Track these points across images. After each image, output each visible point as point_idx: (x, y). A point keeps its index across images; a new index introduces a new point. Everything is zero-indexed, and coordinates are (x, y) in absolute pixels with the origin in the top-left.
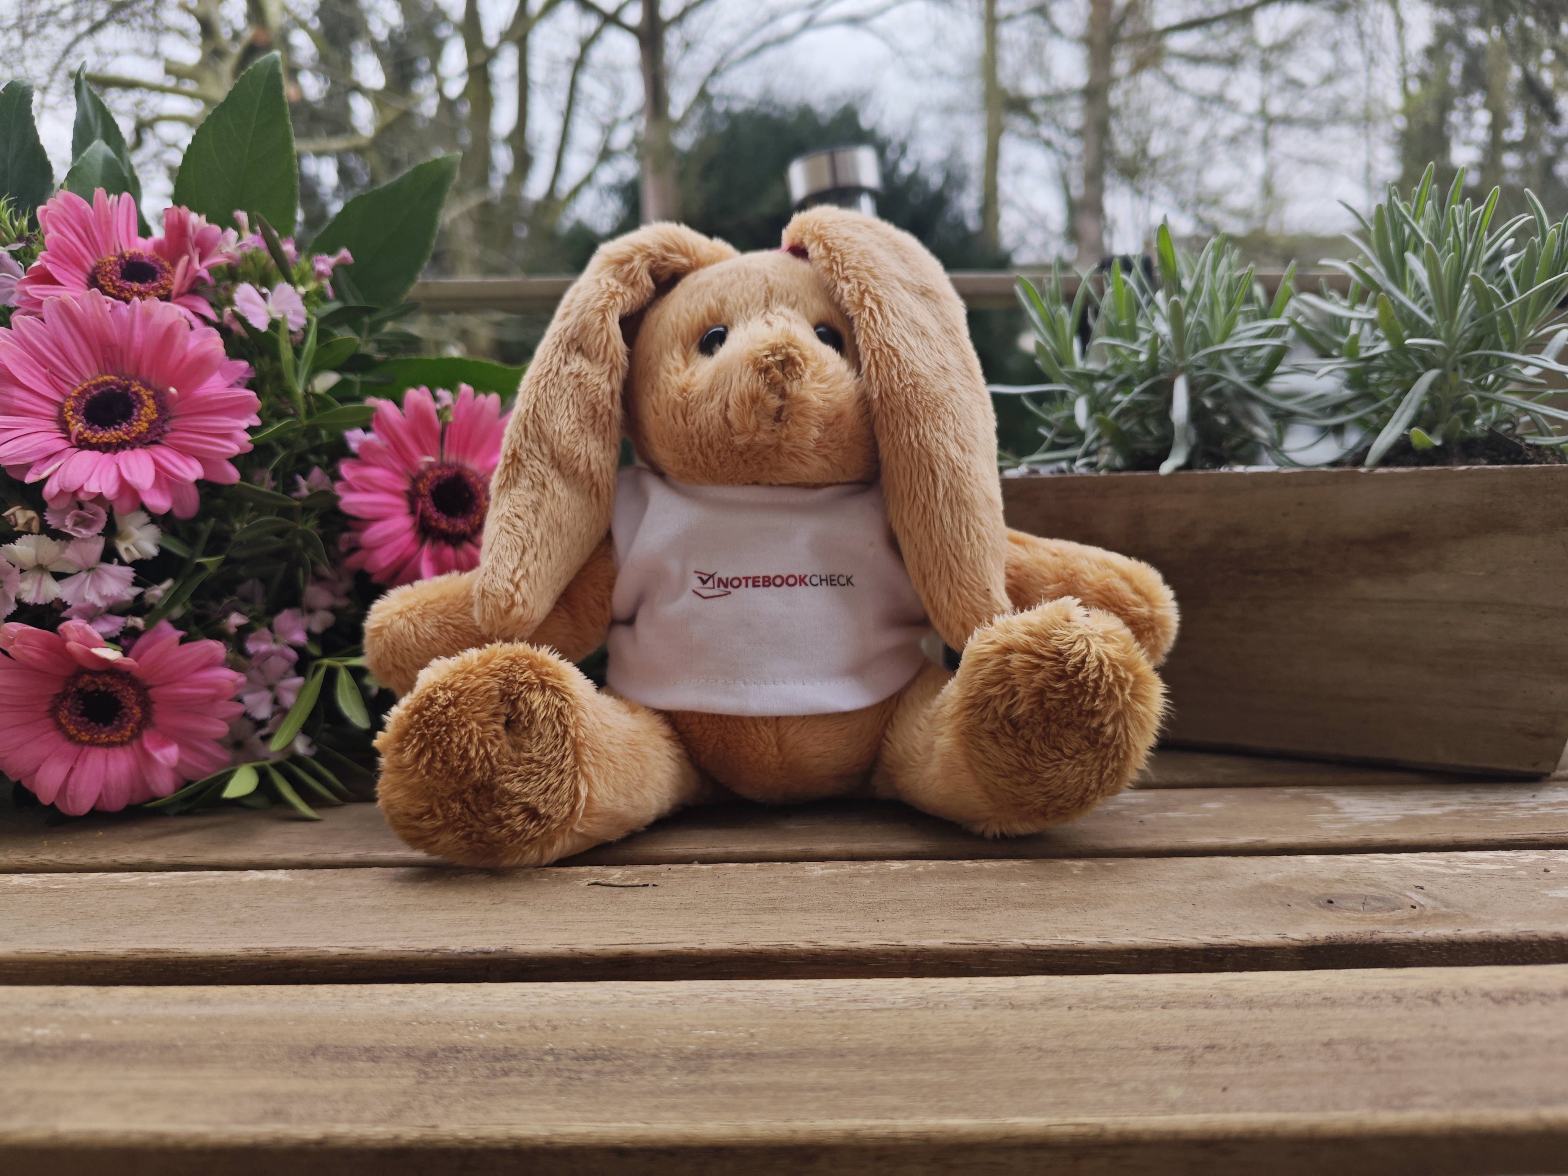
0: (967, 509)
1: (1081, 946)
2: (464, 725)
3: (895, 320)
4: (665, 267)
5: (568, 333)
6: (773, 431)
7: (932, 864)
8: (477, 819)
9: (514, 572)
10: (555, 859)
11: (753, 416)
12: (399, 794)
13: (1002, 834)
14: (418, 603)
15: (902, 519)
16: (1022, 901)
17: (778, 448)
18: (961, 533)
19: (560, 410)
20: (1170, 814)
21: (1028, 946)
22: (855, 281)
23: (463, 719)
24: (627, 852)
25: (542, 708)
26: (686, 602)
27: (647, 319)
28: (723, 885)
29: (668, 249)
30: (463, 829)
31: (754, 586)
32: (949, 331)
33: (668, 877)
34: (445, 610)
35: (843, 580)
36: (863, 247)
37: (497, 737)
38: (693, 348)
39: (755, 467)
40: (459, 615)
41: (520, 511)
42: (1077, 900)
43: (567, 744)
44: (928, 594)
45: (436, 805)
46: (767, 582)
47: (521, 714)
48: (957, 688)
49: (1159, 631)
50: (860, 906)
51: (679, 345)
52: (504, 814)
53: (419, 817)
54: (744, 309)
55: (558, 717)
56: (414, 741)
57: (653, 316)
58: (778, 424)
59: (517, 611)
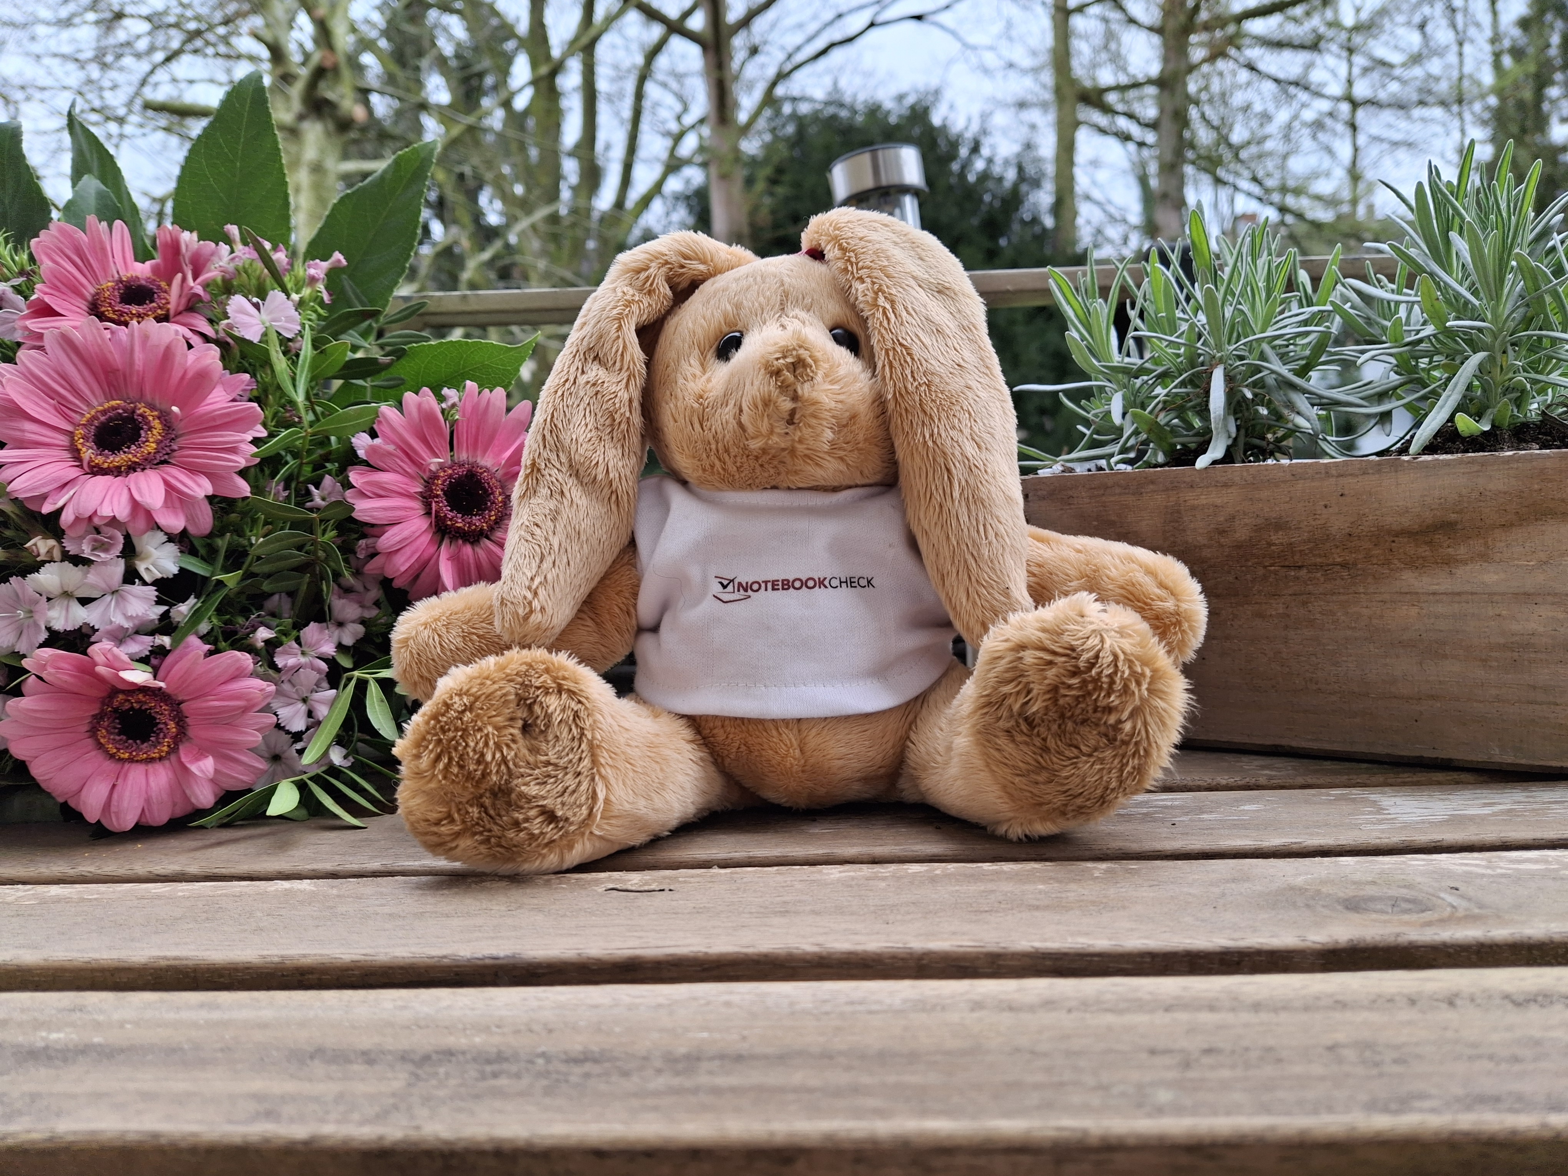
0: (984, 507)
1: (1091, 950)
2: (480, 730)
3: (910, 319)
4: (682, 274)
5: (585, 343)
6: (787, 434)
7: (951, 867)
8: (496, 824)
9: (532, 579)
10: (575, 863)
11: (766, 419)
12: (417, 800)
13: (1026, 836)
14: (443, 614)
15: (919, 519)
16: (1037, 903)
17: (792, 451)
18: (978, 531)
19: (577, 418)
20: (1205, 816)
21: (1037, 949)
22: (868, 280)
23: (479, 723)
24: (648, 857)
25: (558, 712)
26: (708, 605)
27: (666, 326)
28: (738, 889)
29: (686, 257)
30: (481, 833)
31: (773, 589)
32: (966, 329)
33: (685, 882)
34: (469, 621)
35: (863, 582)
36: (877, 246)
37: (514, 741)
38: (711, 355)
39: (772, 471)
40: (484, 625)
41: (538, 519)
42: (1093, 903)
43: (584, 746)
44: (947, 594)
45: (454, 810)
46: (787, 585)
47: (537, 718)
48: (973, 686)
49: (1185, 626)
50: (872, 908)
51: (697, 350)
52: (521, 817)
53: (438, 823)
54: (759, 312)
55: (574, 719)
56: (431, 747)
57: (671, 324)
58: (792, 427)
59: (536, 618)
